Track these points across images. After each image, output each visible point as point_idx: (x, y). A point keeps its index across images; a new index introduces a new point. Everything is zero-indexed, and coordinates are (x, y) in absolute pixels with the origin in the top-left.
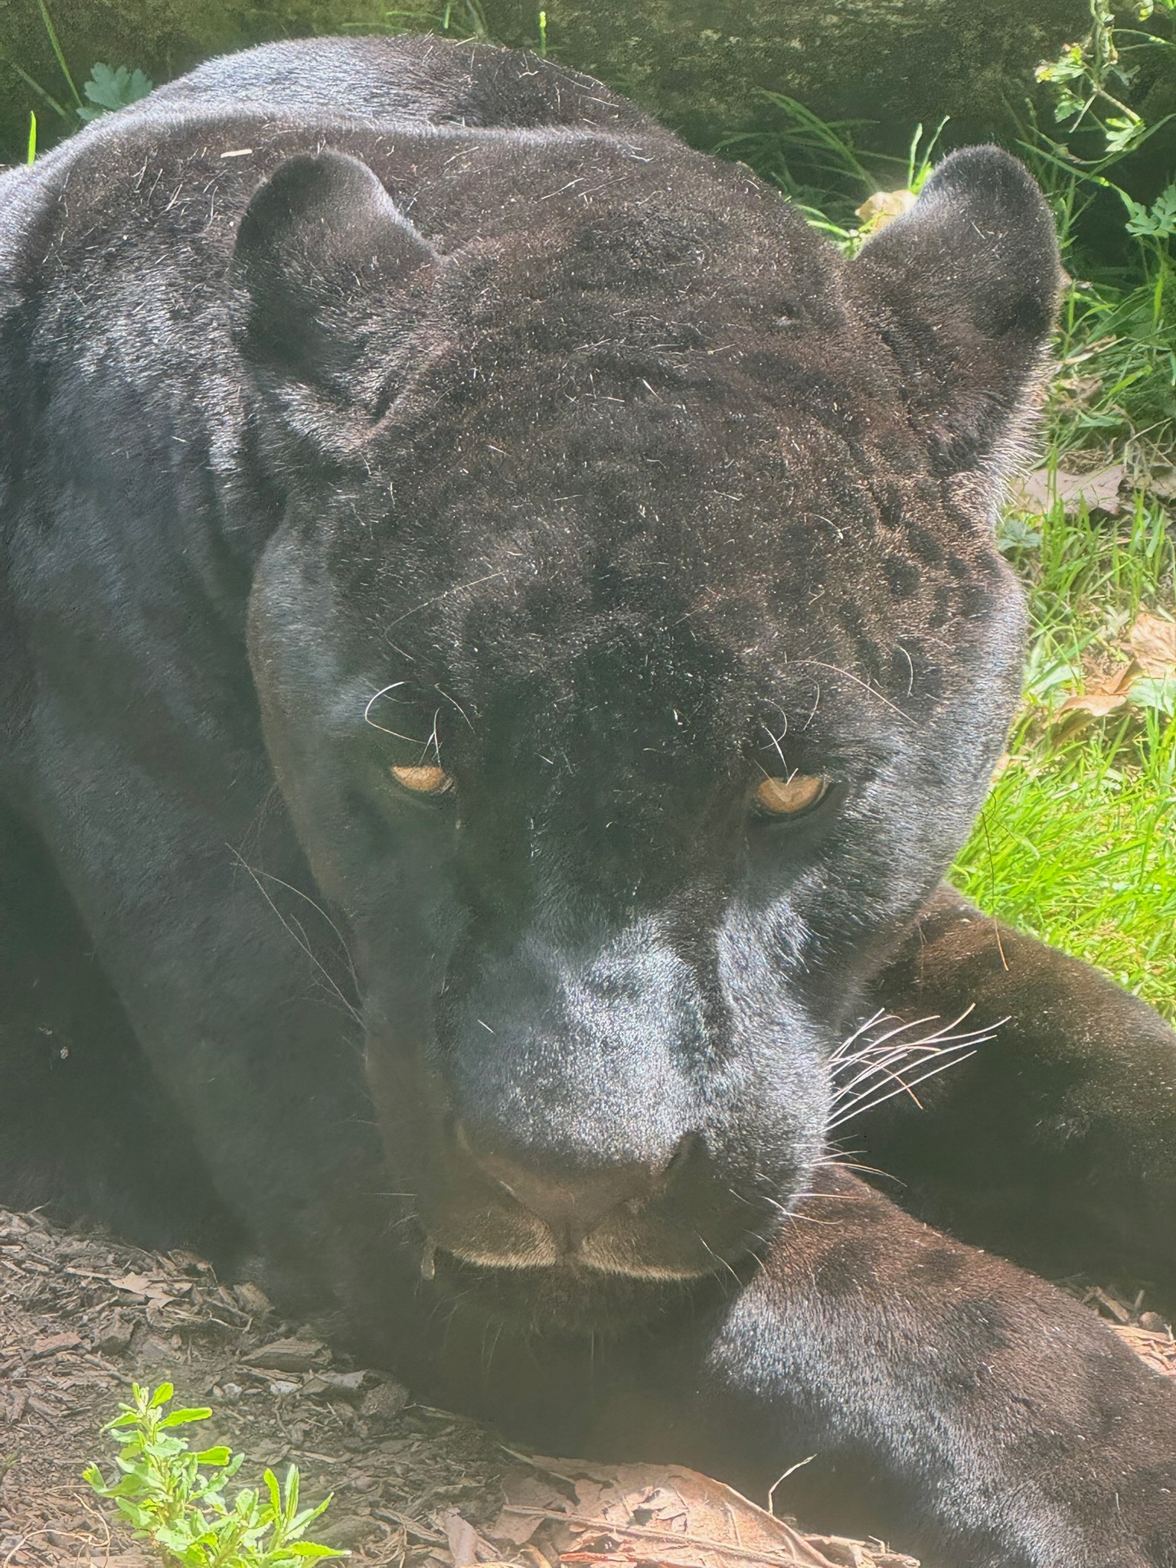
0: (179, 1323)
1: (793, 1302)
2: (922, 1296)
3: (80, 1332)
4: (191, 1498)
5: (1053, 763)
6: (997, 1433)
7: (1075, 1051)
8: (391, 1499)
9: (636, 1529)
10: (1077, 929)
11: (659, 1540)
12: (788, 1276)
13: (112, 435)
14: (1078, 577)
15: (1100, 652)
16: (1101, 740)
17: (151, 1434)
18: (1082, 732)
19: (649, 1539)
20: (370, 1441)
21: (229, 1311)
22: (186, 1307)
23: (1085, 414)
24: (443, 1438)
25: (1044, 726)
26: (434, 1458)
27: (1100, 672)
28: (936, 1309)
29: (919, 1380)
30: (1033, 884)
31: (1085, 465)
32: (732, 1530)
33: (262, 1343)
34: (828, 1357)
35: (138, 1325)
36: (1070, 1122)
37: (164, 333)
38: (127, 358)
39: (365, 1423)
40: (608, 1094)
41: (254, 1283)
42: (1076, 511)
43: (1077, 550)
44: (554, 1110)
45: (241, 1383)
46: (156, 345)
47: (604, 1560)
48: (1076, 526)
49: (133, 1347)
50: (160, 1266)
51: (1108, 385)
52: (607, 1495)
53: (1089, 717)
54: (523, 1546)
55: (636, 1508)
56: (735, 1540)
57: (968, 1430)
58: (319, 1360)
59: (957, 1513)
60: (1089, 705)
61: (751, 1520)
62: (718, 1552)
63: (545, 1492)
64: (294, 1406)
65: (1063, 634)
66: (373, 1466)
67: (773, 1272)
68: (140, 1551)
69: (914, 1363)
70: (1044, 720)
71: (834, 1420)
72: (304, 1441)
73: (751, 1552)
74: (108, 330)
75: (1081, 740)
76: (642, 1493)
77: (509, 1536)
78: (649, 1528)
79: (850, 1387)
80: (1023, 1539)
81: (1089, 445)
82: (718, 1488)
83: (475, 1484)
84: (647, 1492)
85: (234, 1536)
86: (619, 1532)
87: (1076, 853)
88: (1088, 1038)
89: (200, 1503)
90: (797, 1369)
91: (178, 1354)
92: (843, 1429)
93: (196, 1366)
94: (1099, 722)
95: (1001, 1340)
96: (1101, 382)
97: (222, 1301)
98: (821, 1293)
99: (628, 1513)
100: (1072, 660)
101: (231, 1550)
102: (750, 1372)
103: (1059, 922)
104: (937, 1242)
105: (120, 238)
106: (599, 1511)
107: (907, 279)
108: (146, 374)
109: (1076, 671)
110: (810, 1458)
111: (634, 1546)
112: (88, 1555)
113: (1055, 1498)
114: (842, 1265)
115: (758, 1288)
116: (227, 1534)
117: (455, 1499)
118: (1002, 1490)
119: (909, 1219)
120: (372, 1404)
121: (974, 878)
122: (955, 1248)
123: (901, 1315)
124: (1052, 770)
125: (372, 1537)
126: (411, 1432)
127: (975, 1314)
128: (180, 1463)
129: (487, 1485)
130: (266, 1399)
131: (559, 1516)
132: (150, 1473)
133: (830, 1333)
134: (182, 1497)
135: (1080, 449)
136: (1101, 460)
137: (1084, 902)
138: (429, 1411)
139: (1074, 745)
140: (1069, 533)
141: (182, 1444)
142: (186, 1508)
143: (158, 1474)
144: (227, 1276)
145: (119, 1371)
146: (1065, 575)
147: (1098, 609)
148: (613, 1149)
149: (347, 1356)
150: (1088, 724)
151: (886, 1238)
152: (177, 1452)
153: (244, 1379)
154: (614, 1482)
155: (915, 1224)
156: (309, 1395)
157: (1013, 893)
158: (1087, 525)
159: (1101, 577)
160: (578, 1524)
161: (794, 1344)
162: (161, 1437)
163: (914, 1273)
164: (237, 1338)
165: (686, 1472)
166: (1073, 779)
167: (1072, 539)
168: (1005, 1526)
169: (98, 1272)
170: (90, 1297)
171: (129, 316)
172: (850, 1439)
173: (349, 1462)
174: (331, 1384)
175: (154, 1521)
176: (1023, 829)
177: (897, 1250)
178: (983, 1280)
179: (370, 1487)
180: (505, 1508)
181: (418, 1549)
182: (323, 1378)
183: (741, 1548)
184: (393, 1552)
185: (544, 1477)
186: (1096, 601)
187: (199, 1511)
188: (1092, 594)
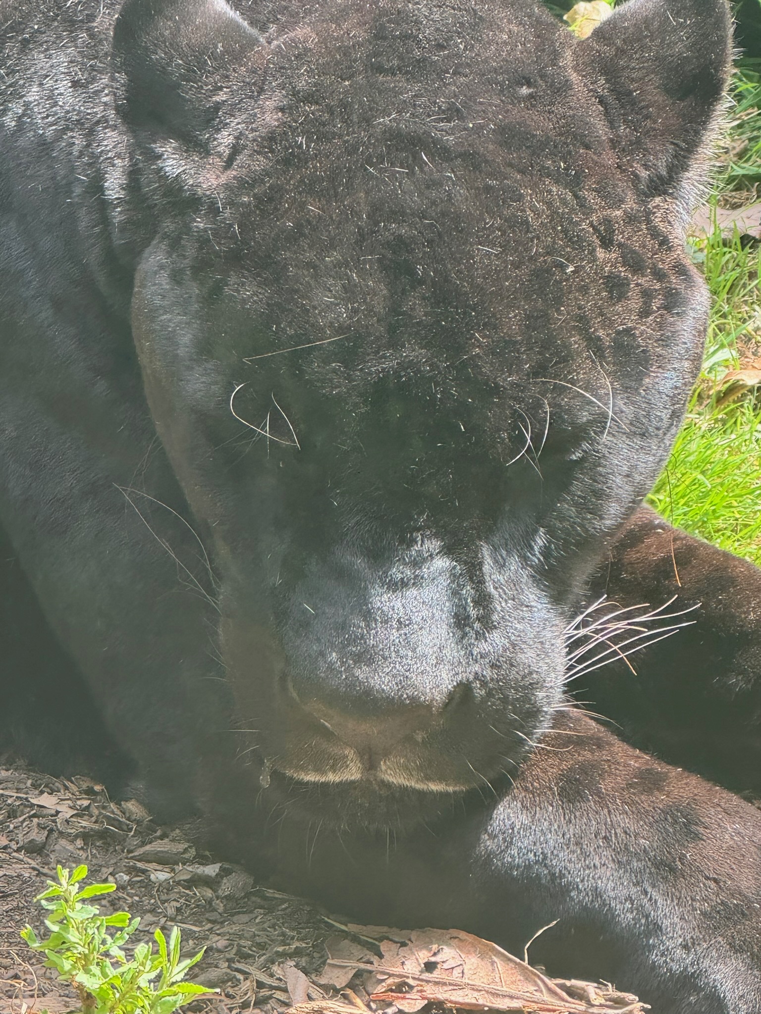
0: (81, 830)
1: (541, 808)
2: (637, 802)
3: (8, 836)
4: (101, 950)
5: (716, 421)
6: (694, 903)
7: (742, 626)
8: (244, 957)
9: (426, 976)
10: (738, 540)
11: (445, 984)
12: (536, 789)
13: (28, 173)
14: (732, 285)
15: (750, 340)
16: (752, 404)
17: (71, 903)
18: (738, 397)
19: (437, 983)
20: (226, 915)
21: (118, 820)
22: (86, 818)
23: (736, 164)
24: (279, 913)
25: (711, 393)
26: (273, 926)
27: (750, 354)
28: (647, 811)
29: (635, 864)
30: (707, 507)
31: (735, 203)
32: (497, 976)
33: (143, 844)
34: (568, 848)
35: (51, 831)
36: (740, 678)
37: (67, 98)
38: (39, 116)
39: (222, 902)
40: (402, 657)
41: (138, 801)
42: (730, 237)
43: (731, 265)
44: (361, 668)
45: (128, 873)
46: (61, 106)
47: (404, 998)
48: (730, 247)
49: (47, 847)
50: (66, 788)
51: (753, 144)
52: (403, 951)
53: (743, 386)
54: (342, 989)
55: (426, 960)
56: (499, 984)
57: (672, 901)
58: (186, 856)
59: (665, 962)
60: (744, 377)
61: (512, 969)
62: (487, 992)
63: (357, 951)
64: (168, 890)
65: (722, 326)
66: (228, 933)
67: (526, 786)
68: (58, 994)
69: (632, 852)
70: (710, 388)
71: (572, 894)
72: (177, 915)
73: (513, 992)
74: (24, 96)
75: (737, 403)
76: (430, 950)
77: (331, 982)
78: (436, 975)
79: (584, 870)
80: (715, 980)
81: (738, 188)
82: (487, 945)
83: (304, 945)
84: (433, 949)
85: (133, 979)
86: (414, 978)
87: (738, 485)
88: (752, 616)
89: (107, 954)
90: (545, 858)
91: (81, 853)
92: (579, 901)
93: (94, 861)
94: (751, 391)
95: (695, 834)
96: (747, 142)
97: (113, 812)
98: (562, 801)
99: (419, 965)
100: (731, 345)
101: (131, 989)
102: (510, 860)
103: (726, 536)
104: (647, 764)
105: (33, 28)
106: (399, 963)
107: (616, 55)
108: (54, 127)
109: (734, 353)
110: (555, 922)
111: (425, 989)
112: (20, 996)
113: (737, 949)
114: (576, 780)
115: (515, 798)
116: (128, 977)
117: (291, 956)
118: (699, 944)
119: (626, 746)
120: (227, 887)
121: (663, 504)
122: (659, 767)
123: (622, 816)
124: (717, 426)
125: (230, 984)
126: (255, 908)
127: (677, 816)
128: (93, 924)
129: (313, 946)
130: (148, 885)
131: (369, 967)
132: (71, 932)
133: (569, 830)
134: (94, 949)
135: (732, 191)
136: (747, 199)
137: (743, 520)
138: (268, 892)
139: (733, 406)
140: (725, 253)
141: (94, 910)
142: (97, 958)
143: (77, 933)
144: (116, 795)
145: (37, 864)
146: (723, 284)
147: (747, 308)
148: (405, 696)
149: (207, 853)
150: (742, 392)
151: (609, 760)
152: (91, 916)
153: (131, 870)
154: (409, 942)
155: (630, 751)
156: (180, 881)
157: (691, 514)
158: (739, 247)
159: (750, 284)
160: (384, 973)
161: (542, 839)
162: (79, 906)
163: (630, 786)
164: (124, 840)
165: (463, 935)
166: (732, 432)
167: (728, 256)
168: (701, 970)
169: (20, 793)
170: (14, 811)
171: (41, 85)
172: (585, 908)
173: (210, 930)
174: (196, 874)
175: (74, 967)
176: (698, 467)
177: (618, 769)
178: (682, 790)
179: (226, 947)
180: (328, 961)
181: (264, 992)
182: (190, 869)
183: (505, 989)
184: (246, 994)
185: (355, 939)
186: (745, 302)
187: (107, 960)
188: (743, 296)
